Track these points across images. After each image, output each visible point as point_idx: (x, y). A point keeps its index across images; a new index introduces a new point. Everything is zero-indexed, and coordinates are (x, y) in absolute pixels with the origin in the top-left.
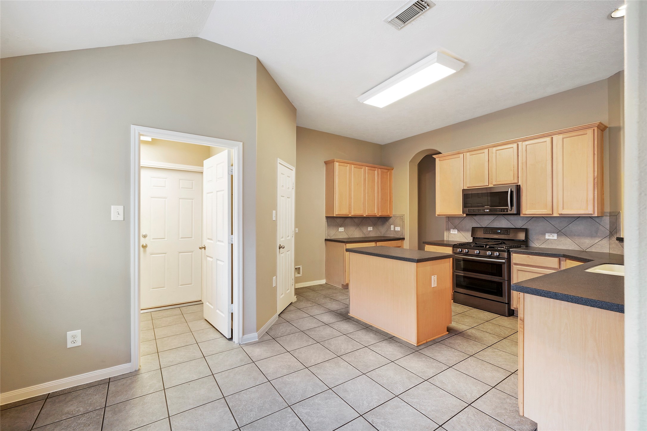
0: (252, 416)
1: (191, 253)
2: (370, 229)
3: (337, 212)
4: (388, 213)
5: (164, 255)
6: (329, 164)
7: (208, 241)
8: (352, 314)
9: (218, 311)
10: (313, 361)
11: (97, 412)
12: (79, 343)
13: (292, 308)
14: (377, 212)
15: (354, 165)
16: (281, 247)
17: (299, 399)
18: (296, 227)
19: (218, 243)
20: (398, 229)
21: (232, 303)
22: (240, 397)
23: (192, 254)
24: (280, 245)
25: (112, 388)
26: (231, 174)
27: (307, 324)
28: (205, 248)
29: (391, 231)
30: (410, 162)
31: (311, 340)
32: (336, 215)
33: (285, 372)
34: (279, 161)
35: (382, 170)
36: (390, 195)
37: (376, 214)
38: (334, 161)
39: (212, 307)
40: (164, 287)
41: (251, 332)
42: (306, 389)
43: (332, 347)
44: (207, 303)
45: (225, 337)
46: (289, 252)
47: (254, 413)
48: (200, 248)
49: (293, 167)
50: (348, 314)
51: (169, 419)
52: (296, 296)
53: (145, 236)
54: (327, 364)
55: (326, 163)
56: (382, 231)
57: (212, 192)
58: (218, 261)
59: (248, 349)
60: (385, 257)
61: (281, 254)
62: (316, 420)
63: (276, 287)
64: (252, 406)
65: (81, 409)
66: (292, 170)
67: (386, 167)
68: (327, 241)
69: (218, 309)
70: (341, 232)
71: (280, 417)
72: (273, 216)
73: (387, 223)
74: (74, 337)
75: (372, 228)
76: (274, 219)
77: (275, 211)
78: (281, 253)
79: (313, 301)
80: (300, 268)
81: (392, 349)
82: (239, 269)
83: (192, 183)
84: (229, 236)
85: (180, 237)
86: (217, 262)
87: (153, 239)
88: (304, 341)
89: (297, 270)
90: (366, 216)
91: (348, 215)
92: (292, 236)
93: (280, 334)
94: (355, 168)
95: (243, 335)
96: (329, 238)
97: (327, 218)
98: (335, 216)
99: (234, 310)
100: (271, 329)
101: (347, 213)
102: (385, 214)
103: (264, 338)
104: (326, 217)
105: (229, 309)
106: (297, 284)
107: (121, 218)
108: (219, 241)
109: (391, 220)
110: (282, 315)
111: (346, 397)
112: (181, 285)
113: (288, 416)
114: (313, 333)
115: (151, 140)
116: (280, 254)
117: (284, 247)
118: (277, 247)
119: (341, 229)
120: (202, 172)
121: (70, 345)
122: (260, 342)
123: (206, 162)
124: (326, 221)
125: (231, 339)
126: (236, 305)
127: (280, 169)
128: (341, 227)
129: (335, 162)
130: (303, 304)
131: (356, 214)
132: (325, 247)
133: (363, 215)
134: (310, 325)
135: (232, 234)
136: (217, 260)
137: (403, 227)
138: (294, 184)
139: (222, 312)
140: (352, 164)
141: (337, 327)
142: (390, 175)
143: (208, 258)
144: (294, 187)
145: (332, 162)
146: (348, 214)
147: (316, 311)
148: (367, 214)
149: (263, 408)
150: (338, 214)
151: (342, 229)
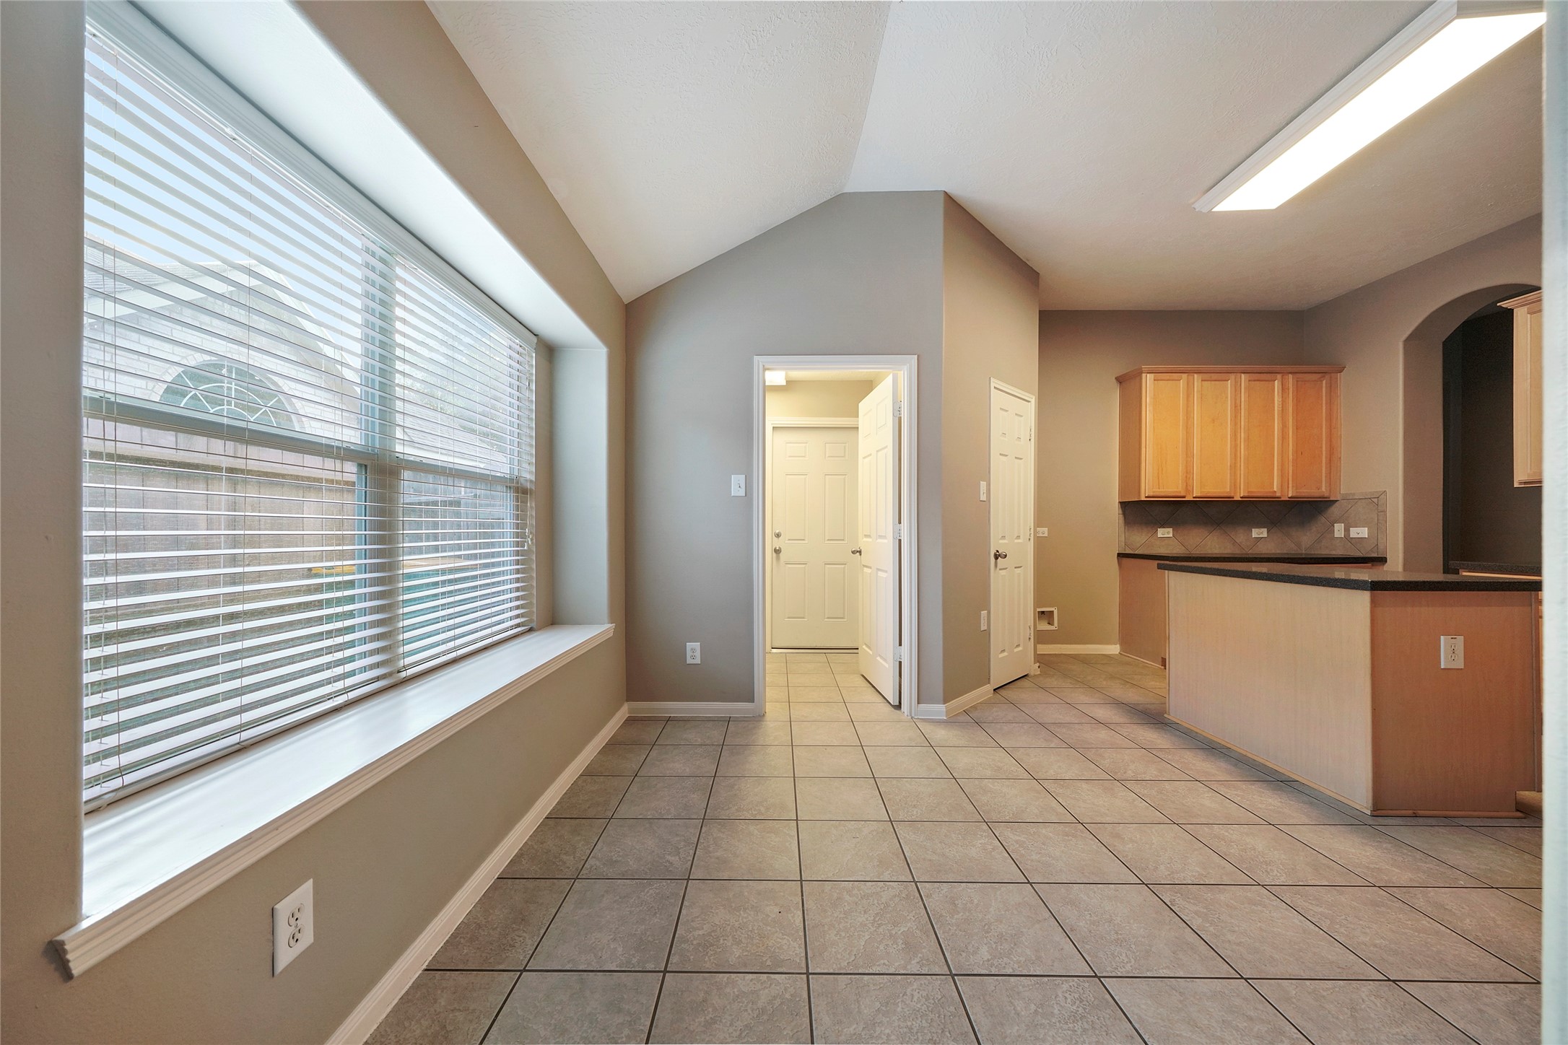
0: (915, 813)
1: (843, 566)
2: (1259, 533)
3: (1149, 488)
4: (1324, 489)
5: (803, 566)
6: (1129, 382)
7: (865, 539)
8: (1172, 716)
9: (878, 658)
10: (1051, 772)
11: (714, 747)
12: (698, 661)
13: (1025, 683)
14: (1278, 485)
15: (1201, 376)
16: (999, 555)
17: (1007, 818)
18: (1039, 522)
19: (879, 540)
20: (1361, 532)
21: (900, 645)
22: (899, 784)
23: (844, 568)
24: (998, 551)
25: (732, 727)
26: (898, 416)
27: (1053, 713)
28: (860, 552)
29: (1334, 538)
30: (1407, 341)
31: (1056, 741)
32: (1146, 497)
33: (989, 773)
34: (994, 382)
35: (1298, 375)
36: (1331, 441)
37: (1278, 495)
38: (1142, 373)
39: (871, 652)
40: (803, 618)
41: (932, 701)
42: (1026, 808)
43: (1106, 762)
44: (864, 647)
45: (888, 701)
46: (1019, 569)
47: (919, 811)
48: (853, 552)
49: (1031, 396)
50: (1165, 715)
51: (794, 780)
52: (1038, 664)
53: (778, 535)
54: (1084, 785)
55: (1121, 380)
56: (1304, 540)
57: (871, 455)
58: (879, 572)
59: (927, 728)
60: (1266, 580)
61: (1000, 569)
62: (1034, 857)
63: (988, 632)
64: (918, 801)
65: (699, 740)
66: (1029, 402)
67: (1313, 368)
68: (1123, 557)
69: (880, 656)
70: (1165, 538)
71: (963, 830)
72: (982, 493)
73: (1323, 520)
74: (693, 650)
75: (1265, 530)
76: (983, 497)
77: (985, 483)
78: (999, 567)
79: (1079, 680)
80: (1053, 611)
81: (1281, 802)
82: (911, 582)
83: (845, 447)
84: (894, 525)
85: (827, 538)
86: (877, 573)
87: (789, 540)
88: (1039, 739)
89: (1045, 616)
90: (1241, 498)
91: (1185, 497)
92: (1029, 537)
93: (991, 718)
94: (1205, 381)
95: (918, 703)
96: (1128, 551)
97: (1124, 505)
98: (1143, 498)
99: (902, 657)
100: (975, 707)
101: (1180, 492)
102: (1309, 491)
103: (959, 718)
104: (1120, 503)
105: (894, 654)
106: (1040, 645)
107: (742, 493)
108: (881, 537)
109: (1334, 510)
110: (1003, 692)
111: (1115, 846)
112: (828, 618)
113: (979, 833)
114: (1064, 730)
115: (785, 384)
116: (998, 569)
117: (1006, 555)
118: (989, 553)
119: (1165, 533)
120: (857, 426)
121: (689, 661)
122: (951, 722)
123: (863, 406)
124: (1121, 512)
125: (899, 707)
126: (906, 648)
127: (997, 399)
128: (1162, 526)
129: (1144, 375)
130: (1053, 682)
131: (1209, 495)
132: (1118, 573)
133: (1233, 498)
134: (1061, 717)
135: (900, 523)
136: (878, 569)
137: (1379, 526)
138: (1033, 430)
139: (885, 660)
140: (1196, 373)
141: (1127, 732)
142: (1332, 388)
143: (866, 570)
144: (1033, 435)
145: (1137, 375)
146: (1183, 494)
147: (1080, 697)
148: (1246, 494)
149: (937, 809)
150: (1151, 494)
151: (1168, 533)
